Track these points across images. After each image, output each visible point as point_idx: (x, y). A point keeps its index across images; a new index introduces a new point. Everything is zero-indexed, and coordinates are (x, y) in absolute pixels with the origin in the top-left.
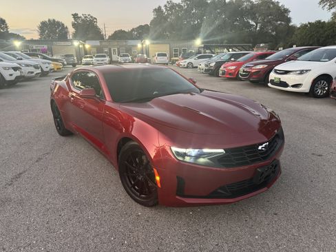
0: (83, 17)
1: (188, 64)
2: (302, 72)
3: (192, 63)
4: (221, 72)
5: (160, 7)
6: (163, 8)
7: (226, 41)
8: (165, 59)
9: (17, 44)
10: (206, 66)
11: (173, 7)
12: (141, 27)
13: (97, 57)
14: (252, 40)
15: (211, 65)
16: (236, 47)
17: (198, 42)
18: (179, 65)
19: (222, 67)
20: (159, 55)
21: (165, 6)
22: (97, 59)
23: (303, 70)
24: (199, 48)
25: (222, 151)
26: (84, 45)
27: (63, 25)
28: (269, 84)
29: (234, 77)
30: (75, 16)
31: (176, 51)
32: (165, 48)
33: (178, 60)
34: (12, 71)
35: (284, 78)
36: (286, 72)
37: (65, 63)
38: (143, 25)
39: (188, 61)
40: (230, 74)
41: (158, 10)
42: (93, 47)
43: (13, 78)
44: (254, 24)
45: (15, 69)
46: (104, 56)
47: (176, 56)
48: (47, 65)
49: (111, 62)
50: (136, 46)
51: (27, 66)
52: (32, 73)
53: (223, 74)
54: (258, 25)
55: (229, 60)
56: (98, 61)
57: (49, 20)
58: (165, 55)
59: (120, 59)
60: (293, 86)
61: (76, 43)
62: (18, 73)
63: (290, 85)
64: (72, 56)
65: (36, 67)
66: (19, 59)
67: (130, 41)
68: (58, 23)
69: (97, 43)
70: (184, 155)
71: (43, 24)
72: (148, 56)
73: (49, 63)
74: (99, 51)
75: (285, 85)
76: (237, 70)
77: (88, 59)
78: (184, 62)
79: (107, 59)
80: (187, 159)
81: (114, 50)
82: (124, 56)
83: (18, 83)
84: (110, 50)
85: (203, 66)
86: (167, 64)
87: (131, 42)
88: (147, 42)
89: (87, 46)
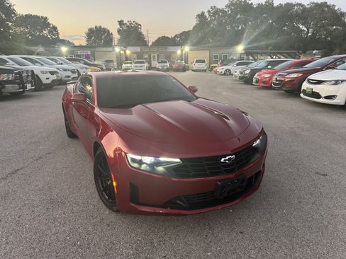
0: (128, 24)
1: (226, 70)
2: (337, 82)
3: (229, 70)
4: (254, 80)
5: (203, 13)
6: (207, 14)
7: (270, 48)
8: (203, 66)
9: (64, 49)
10: (241, 73)
11: (216, 12)
12: (184, 33)
13: (136, 63)
14: (302, 46)
15: (246, 72)
16: (281, 54)
17: (240, 48)
18: (216, 72)
19: (256, 74)
20: (197, 61)
21: (209, 11)
22: (136, 65)
23: (338, 81)
24: (241, 54)
25: (178, 160)
26: (125, 51)
27: (109, 31)
28: (302, 95)
29: (267, 86)
30: (121, 23)
31: (216, 57)
32: (205, 55)
33: (215, 67)
34: (49, 75)
35: (316, 88)
36: (319, 82)
37: (104, 68)
38: (186, 31)
39: (226, 67)
40: (264, 82)
41: (201, 16)
42: (133, 53)
43: (49, 81)
44: (305, 29)
45: (52, 73)
46: (143, 62)
47: (216, 62)
48: (84, 70)
49: (150, 68)
50: (175, 52)
51: (65, 70)
52: (69, 77)
53: (257, 82)
54: (310, 30)
55: (266, 68)
56: (136, 67)
57: (96, 27)
58: (203, 61)
59: (158, 65)
60: (326, 98)
61: (117, 49)
62: (54, 77)
63: (323, 96)
64: (112, 61)
65: (73, 72)
66: (59, 64)
67: (170, 47)
68: (104, 29)
69: (138, 49)
70: (141, 162)
71: (91, 30)
72: (186, 62)
73: (86, 68)
74: (139, 58)
75: (318, 96)
76: (271, 78)
77: (129, 65)
78: (221, 69)
79: (146, 65)
80: (143, 167)
81: (154, 57)
82: (162, 62)
83: (55, 87)
84: (150, 56)
85: (238, 74)
86: (205, 71)
87: (171, 49)
88: (187, 49)
89: (128, 52)
